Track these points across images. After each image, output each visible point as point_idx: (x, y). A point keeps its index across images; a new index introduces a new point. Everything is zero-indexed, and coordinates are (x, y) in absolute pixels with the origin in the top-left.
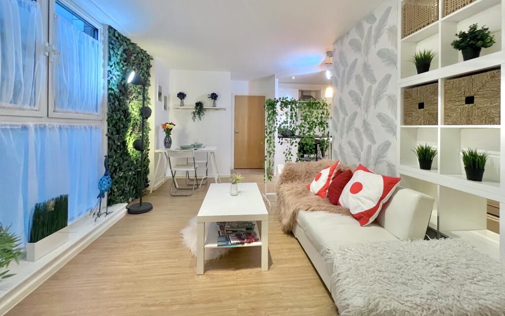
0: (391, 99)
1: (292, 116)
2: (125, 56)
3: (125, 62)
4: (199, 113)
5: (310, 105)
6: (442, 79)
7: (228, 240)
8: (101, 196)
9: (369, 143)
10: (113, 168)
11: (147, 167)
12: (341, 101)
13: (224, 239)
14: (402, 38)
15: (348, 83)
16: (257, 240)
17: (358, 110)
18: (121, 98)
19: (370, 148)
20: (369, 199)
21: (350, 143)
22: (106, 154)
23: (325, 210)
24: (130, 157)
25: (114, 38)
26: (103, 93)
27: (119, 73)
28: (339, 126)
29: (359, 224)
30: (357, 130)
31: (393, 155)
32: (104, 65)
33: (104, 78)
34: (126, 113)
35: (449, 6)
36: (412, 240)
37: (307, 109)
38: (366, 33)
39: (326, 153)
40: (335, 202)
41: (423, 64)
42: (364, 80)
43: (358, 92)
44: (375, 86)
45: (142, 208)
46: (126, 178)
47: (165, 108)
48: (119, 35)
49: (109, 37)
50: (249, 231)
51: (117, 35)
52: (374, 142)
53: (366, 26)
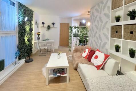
0: (108, 29)
1: (77, 32)
2: (24, 12)
3: (24, 13)
4: (49, 29)
5: (83, 28)
6: (123, 25)
7: (56, 74)
8: (16, 58)
9: (100, 42)
10: (20, 48)
11: (32, 46)
12: (92, 27)
13: (55, 73)
14: (112, 10)
15: (94, 22)
16: (65, 74)
17: (97, 31)
18: (23, 25)
19: (101, 43)
20: (100, 61)
21: (95, 41)
22: (18, 44)
23: (87, 64)
24: (26, 44)
25: (20, 6)
26: (17, 24)
27: (22, 17)
28: (91, 35)
29: (97, 69)
30: (97, 37)
31: (108, 46)
32: (17, 15)
33: (17, 19)
34: (25, 30)
35: (126, 2)
36: (113, 76)
37: (82, 29)
38: (100, 7)
39: (87, 43)
40: (90, 61)
41: (118, 19)
42: (100, 22)
43: (97, 25)
44: (103, 24)
45: (30, 61)
46: (25, 51)
47: (38, 27)
48: (22, 5)
49: (19, 6)
50: (63, 70)
51: (21, 5)
52: (102, 41)
53: (101, 5)
